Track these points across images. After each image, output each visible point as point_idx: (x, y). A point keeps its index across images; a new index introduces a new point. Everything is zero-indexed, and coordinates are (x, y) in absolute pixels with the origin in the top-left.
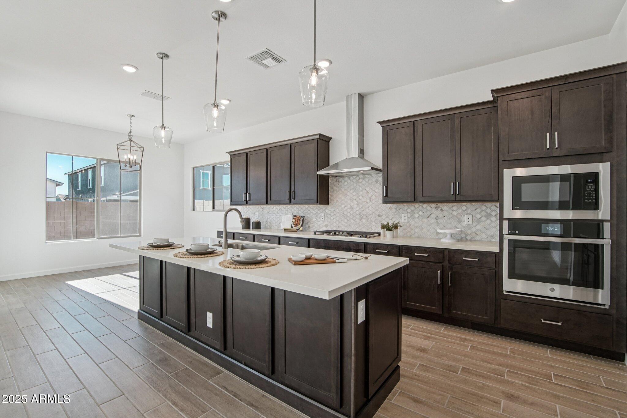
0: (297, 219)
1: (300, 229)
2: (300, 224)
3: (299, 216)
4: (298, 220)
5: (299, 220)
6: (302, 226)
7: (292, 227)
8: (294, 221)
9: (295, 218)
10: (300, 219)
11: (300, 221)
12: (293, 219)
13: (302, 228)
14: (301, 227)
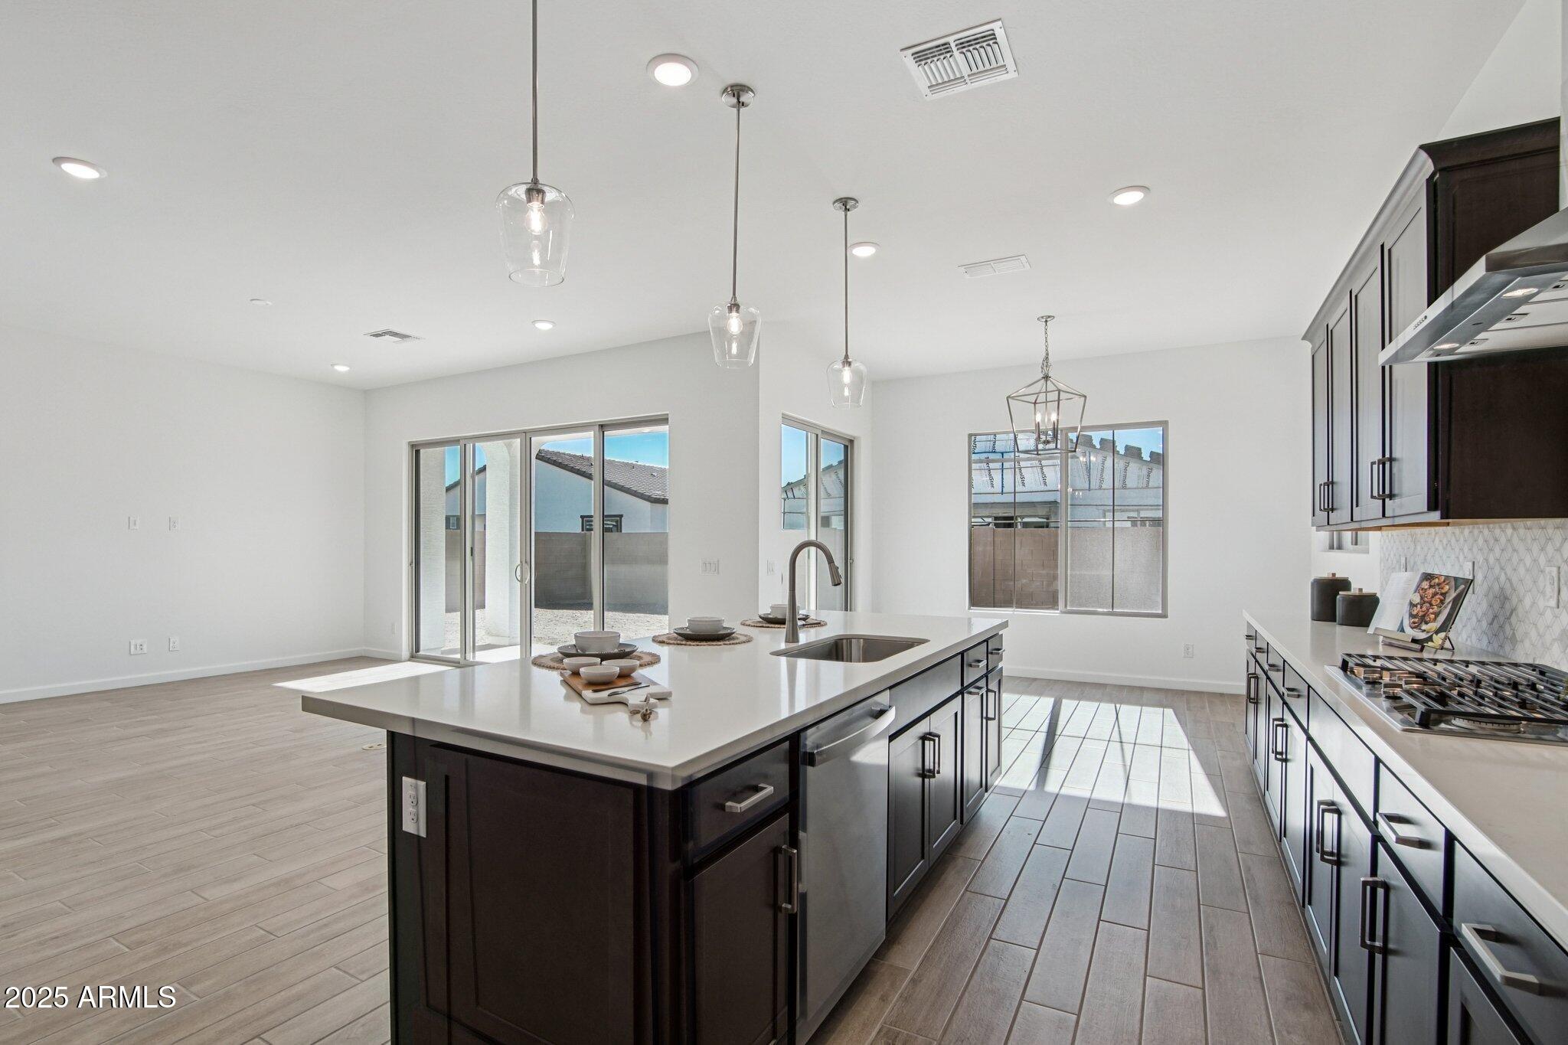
0: (1432, 591)
1: (1430, 639)
2: (1437, 615)
3: (1447, 577)
4: (1435, 594)
5: (1436, 601)
6: (1444, 627)
7: (1402, 630)
8: (1417, 599)
9: (1425, 585)
10: (1444, 595)
11: (1442, 602)
12: (1418, 589)
13: (1442, 635)
14: (1437, 632)
